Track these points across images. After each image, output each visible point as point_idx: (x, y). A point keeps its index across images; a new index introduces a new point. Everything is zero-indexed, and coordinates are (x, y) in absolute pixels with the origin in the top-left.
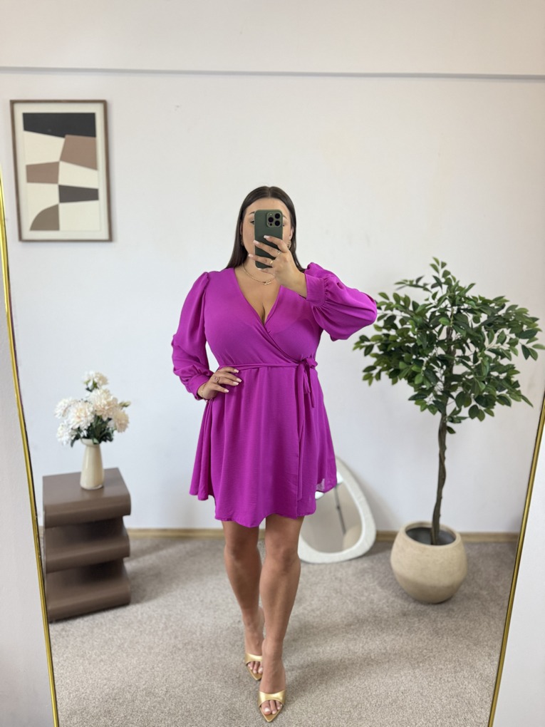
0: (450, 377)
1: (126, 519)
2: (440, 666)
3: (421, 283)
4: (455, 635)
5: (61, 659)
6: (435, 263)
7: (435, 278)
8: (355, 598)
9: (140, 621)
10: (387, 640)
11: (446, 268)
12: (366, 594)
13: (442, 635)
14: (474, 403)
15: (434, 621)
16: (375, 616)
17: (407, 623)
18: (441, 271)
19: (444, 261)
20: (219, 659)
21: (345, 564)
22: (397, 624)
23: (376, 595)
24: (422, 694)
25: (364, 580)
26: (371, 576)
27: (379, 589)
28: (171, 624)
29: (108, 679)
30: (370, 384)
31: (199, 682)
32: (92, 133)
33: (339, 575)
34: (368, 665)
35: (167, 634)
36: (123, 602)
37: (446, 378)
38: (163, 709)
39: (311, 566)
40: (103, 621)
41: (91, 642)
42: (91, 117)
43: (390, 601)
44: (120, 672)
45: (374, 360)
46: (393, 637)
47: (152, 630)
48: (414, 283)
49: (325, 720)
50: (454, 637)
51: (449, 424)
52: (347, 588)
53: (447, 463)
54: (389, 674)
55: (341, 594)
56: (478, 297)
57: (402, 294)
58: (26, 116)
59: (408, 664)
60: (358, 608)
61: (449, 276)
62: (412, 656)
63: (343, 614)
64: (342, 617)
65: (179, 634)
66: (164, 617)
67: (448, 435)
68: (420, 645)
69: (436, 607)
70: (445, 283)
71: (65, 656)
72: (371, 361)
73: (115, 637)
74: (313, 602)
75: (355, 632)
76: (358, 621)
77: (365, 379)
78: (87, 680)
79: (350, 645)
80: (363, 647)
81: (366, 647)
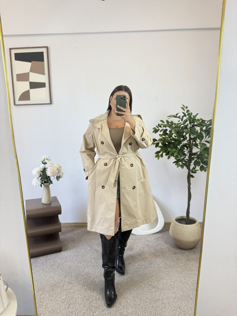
0: (191, 154)
1: (59, 216)
2: (190, 273)
3: (178, 116)
4: (196, 261)
5: (34, 271)
6: (183, 107)
7: (183, 113)
8: (155, 248)
9: (66, 257)
10: (168, 263)
11: (187, 109)
12: (159, 246)
13: (191, 261)
14: (201, 164)
15: (188, 256)
16: (163, 254)
17: (176, 257)
18: (186, 110)
19: (187, 106)
20: (98, 271)
21: (151, 235)
22: (172, 257)
23: (164, 247)
24: (181, 283)
25: (159, 241)
26: (162, 239)
27: (165, 244)
28: (78, 258)
29: (53, 278)
30: (158, 159)
31: (90, 279)
32: (43, 60)
33: (148, 239)
34: (160, 272)
35: (77, 262)
36: (59, 250)
37: (189, 154)
38: (75, 288)
39: (136, 236)
40: (51, 257)
41: (46, 265)
42: (42, 53)
43: (169, 249)
44: (58, 276)
45: (160, 149)
46: (170, 262)
47: (71, 261)
48: (175, 116)
49: (141, 292)
50: (196, 262)
51: (192, 174)
52: (152, 244)
53: (191, 190)
54: (168, 276)
55: (149, 246)
56: (200, 119)
57: (170, 121)
58: (16, 54)
59: (176, 272)
60: (156, 252)
61: (189, 112)
62: (178, 269)
63: (150, 254)
64: (149, 255)
65: (82, 262)
66: (76, 256)
67: (191, 178)
68: (182, 265)
69: (189, 251)
70: (187, 115)
71: (36, 270)
72: (158, 149)
73: (56, 263)
74: (137, 250)
75: (154, 260)
76: (156, 256)
77: (156, 157)
78: (45, 279)
79: (152, 265)
80: (157, 266)
81: (159, 266)
